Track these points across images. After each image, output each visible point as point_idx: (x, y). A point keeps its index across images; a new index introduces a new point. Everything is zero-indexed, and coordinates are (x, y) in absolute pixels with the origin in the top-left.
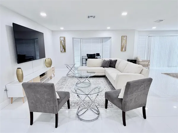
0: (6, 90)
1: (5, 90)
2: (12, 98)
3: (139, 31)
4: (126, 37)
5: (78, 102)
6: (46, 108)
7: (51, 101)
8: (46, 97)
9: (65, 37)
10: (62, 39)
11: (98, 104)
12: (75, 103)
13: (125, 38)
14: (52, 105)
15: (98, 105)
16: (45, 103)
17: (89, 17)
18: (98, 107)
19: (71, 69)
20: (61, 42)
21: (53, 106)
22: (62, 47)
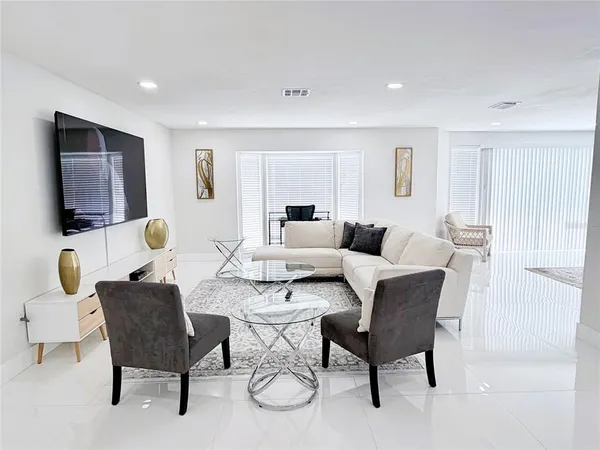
0: (25, 319)
1: (22, 319)
2: (41, 346)
3: (451, 132)
4: (409, 151)
5: (251, 355)
6: (155, 355)
7: (170, 336)
8: (156, 323)
9: (211, 150)
10: (203, 155)
11: (314, 362)
12: (243, 360)
13: (407, 155)
14: (172, 347)
15: (315, 365)
16: (155, 340)
17: (288, 93)
18: (313, 368)
19: (232, 255)
20: (198, 167)
21: (175, 352)
22: (201, 183)
